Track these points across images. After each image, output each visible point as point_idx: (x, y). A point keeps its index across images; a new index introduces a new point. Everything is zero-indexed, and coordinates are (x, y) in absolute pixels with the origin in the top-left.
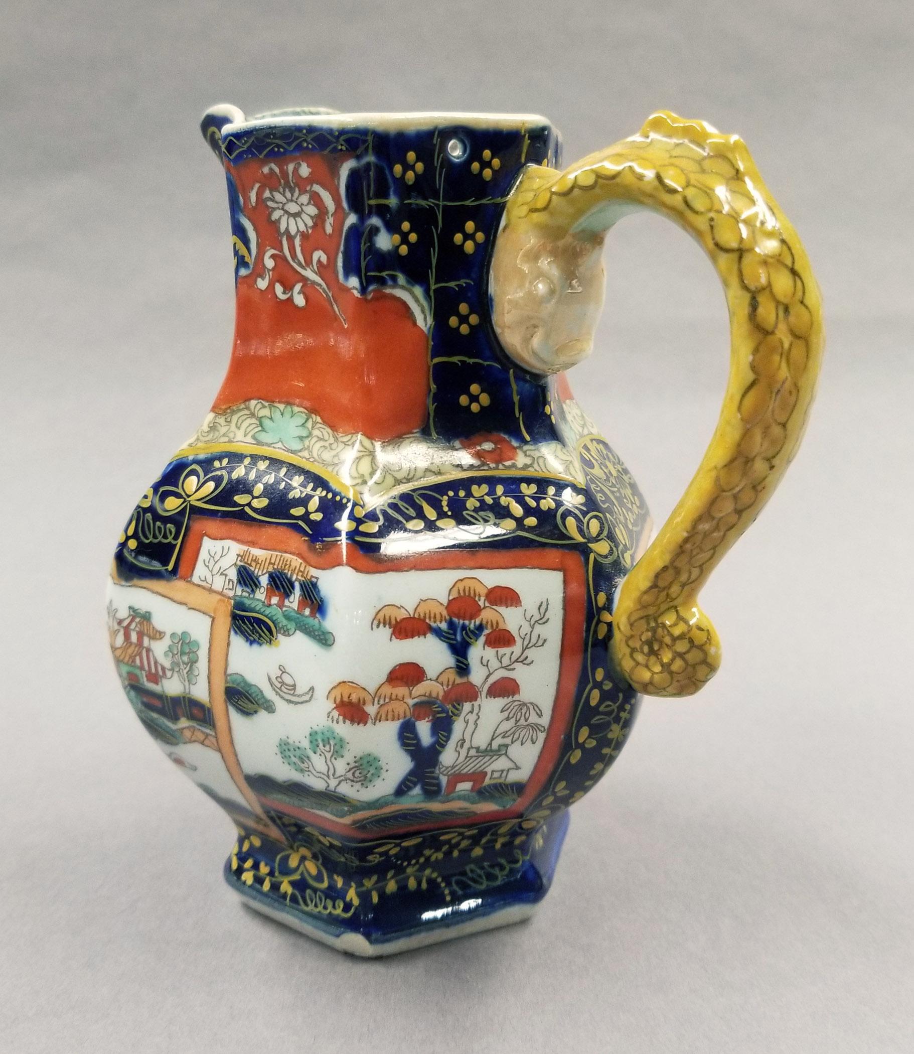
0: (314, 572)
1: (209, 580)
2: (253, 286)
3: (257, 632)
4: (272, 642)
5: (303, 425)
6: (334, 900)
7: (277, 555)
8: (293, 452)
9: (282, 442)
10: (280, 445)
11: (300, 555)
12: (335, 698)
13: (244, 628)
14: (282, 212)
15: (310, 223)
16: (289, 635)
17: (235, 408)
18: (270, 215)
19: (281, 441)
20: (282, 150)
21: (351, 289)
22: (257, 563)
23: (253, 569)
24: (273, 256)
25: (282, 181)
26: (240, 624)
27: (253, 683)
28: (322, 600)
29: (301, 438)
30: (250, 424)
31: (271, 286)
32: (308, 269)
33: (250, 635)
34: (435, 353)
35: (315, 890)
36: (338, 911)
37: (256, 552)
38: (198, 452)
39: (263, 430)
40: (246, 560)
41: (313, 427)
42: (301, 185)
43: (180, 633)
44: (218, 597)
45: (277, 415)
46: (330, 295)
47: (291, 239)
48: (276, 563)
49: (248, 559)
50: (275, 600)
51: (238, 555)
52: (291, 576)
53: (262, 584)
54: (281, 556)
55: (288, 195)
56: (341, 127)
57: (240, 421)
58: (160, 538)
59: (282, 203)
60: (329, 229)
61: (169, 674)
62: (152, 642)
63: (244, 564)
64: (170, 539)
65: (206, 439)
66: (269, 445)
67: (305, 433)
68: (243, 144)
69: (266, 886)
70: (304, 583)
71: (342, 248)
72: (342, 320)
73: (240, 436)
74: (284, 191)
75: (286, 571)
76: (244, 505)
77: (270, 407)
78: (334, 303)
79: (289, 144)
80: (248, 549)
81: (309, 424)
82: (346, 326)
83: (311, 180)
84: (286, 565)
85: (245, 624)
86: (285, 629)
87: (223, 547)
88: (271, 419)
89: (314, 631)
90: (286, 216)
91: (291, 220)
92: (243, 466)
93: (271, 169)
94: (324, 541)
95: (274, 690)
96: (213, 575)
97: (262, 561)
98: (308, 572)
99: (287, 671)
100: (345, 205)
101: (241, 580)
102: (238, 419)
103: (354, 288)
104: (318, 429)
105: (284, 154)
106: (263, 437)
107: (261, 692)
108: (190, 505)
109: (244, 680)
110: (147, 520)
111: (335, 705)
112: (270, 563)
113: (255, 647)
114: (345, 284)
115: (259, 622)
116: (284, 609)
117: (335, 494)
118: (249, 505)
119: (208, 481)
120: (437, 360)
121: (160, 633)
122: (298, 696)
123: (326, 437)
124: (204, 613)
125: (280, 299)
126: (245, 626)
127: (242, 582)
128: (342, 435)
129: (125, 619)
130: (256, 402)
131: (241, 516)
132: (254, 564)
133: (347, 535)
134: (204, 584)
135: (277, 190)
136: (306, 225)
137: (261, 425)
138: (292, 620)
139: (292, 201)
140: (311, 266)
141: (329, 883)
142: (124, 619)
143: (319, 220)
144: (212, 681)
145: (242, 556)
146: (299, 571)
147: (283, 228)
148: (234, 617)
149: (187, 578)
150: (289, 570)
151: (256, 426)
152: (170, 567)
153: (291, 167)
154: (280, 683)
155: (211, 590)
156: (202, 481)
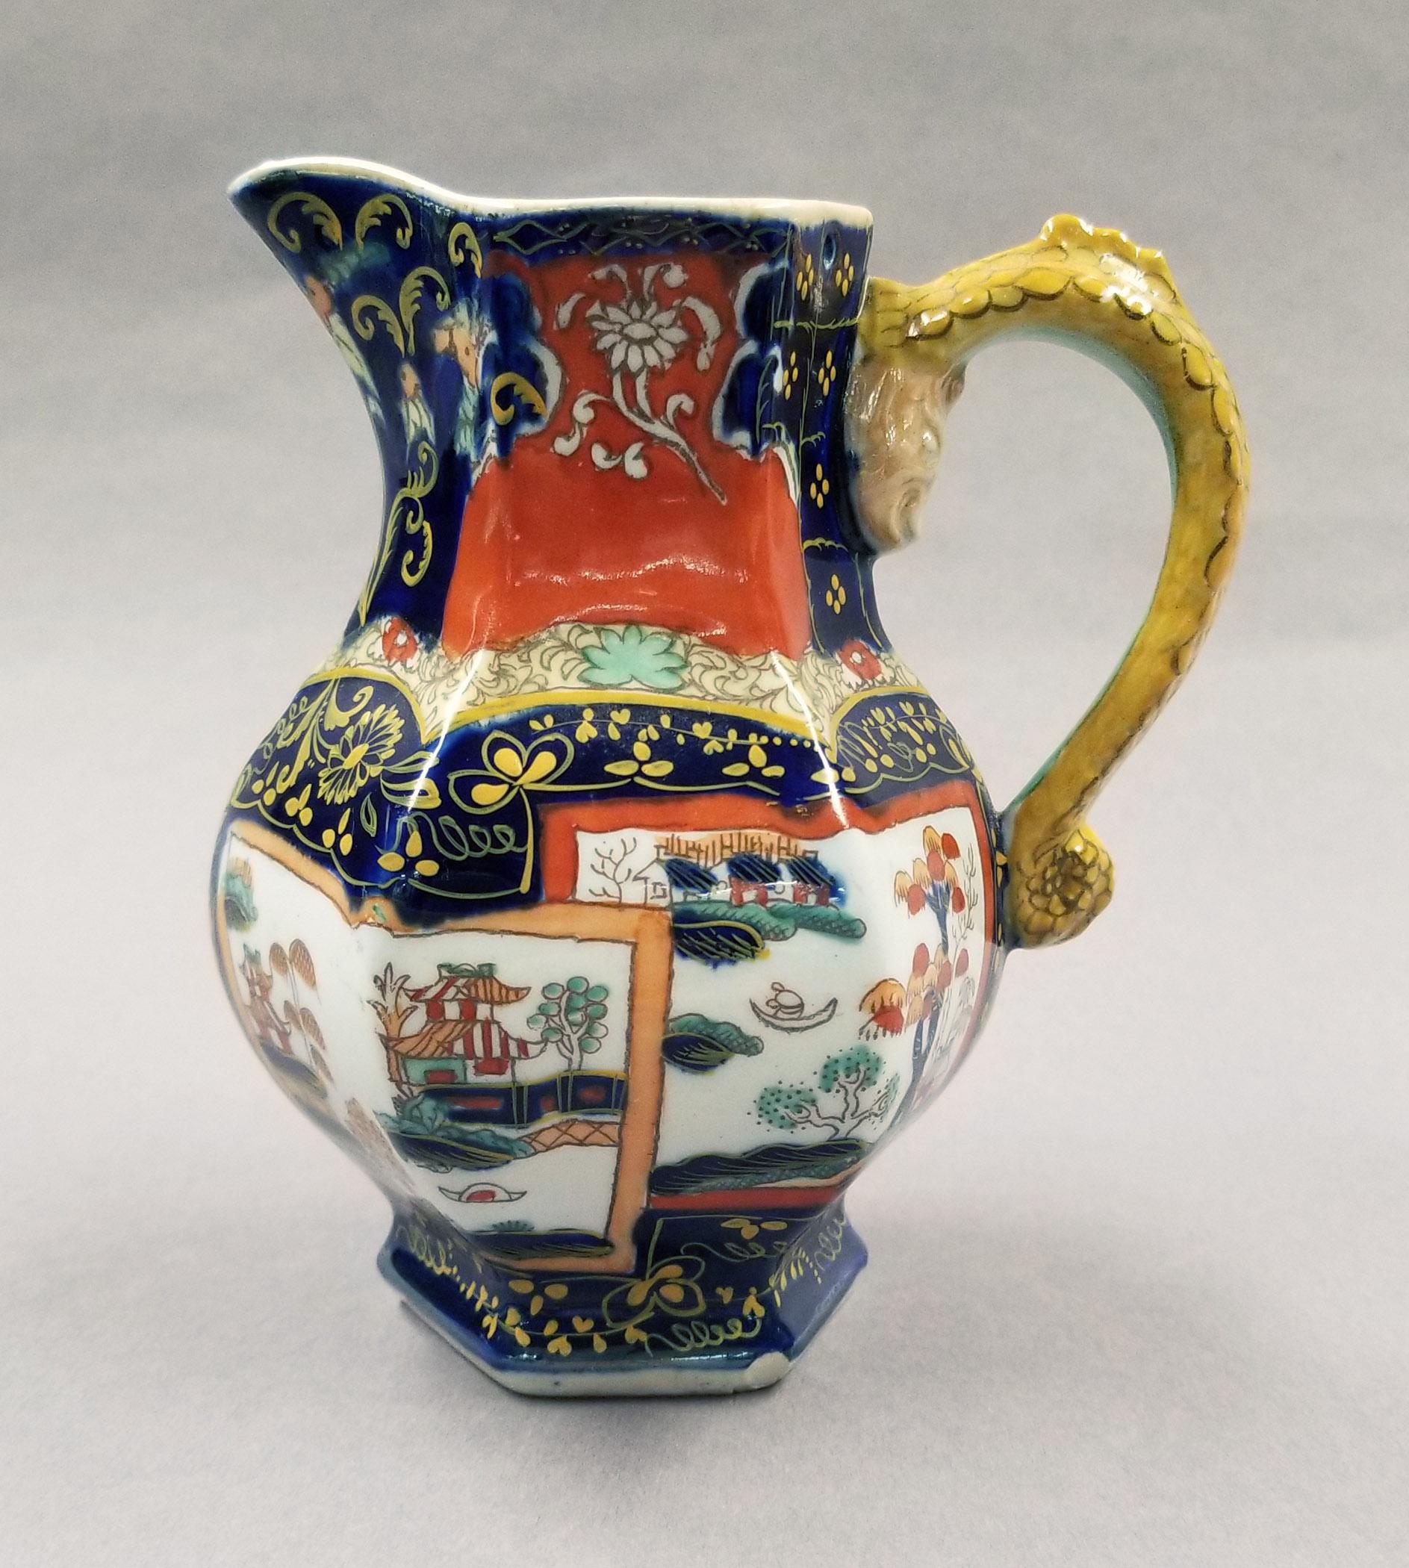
0: (805, 846)
1: (612, 890)
2: (547, 451)
3: (726, 946)
4: (756, 954)
5: (666, 651)
6: (722, 1322)
7: (731, 835)
8: (670, 691)
9: (635, 679)
10: (634, 684)
11: (771, 827)
12: (873, 1006)
13: (701, 947)
14: (618, 338)
15: (669, 353)
16: (786, 938)
17: (531, 639)
18: (595, 341)
19: (633, 678)
20: (639, 245)
21: (737, 448)
22: (699, 851)
23: (695, 861)
24: (592, 404)
25: (629, 292)
26: (693, 943)
27: (721, 1020)
28: (832, 879)
29: (672, 671)
30: (567, 661)
31: (584, 449)
32: (657, 422)
33: (713, 954)
34: (806, 536)
35: (686, 1322)
36: (738, 1334)
37: (689, 837)
38: (495, 711)
39: (594, 666)
40: (676, 850)
41: (687, 653)
42: (664, 297)
43: (564, 982)
44: (641, 911)
45: (612, 642)
46: (694, 459)
47: (629, 378)
48: (735, 843)
49: (679, 849)
50: (749, 895)
51: (658, 847)
52: (769, 856)
53: (720, 878)
54: (740, 834)
55: (635, 311)
56: (756, 217)
57: (546, 657)
58: (487, 848)
59: (621, 324)
60: (703, 362)
61: (533, 1050)
62: (496, 1008)
63: (675, 857)
64: (509, 847)
65: (499, 690)
66: (617, 687)
67: (675, 663)
68: (561, 233)
69: (600, 1345)
70: (795, 863)
71: (724, 389)
72: (717, 495)
73: (554, 679)
74: (629, 306)
75: (757, 853)
76: (631, 776)
77: (598, 632)
78: (699, 469)
79: (656, 238)
80: (673, 835)
81: (679, 649)
82: (724, 503)
83: (683, 291)
84: (753, 845)
85: (701, 940)
86: (777, 931)
87: (622, 840)
88: (603, 648)
89: (830, 923)
90: (625, 343)
91: (635, 351)
92: (585, 722)
93: (611, 275)
94: (807, 802)
95: (764, 1020)
96: (618, 884)
97: (707, 848)
98: (796, 846)
99: (787, 988)
100: (740, 327)
101: (678, 879)
102: (542, 657)
103: (742, 447)
104: (698, 653)
105: (642, 251)
106: (597, 676)
107: (738, 1029)
108: (526, 791)
109: (705, 1021)
110: (446, 826)
111: (872, 1015)
112: (723, 847)
113: (725, 969)
114: (726, 442)
115: (727, 931)
116: (769, 905)
117: (786, 739)
118: (639, 773)
119: (539, 751)
120: (808, 543)
121: (517, 991)
122: (808, 1018)
123: (720, 663)
124: (613, 941)
125: (599, 468)
126: (700, 943)
127: (680, 882)
128: (748, 657)
129: (431, 986)
130: (569, 626)
131: (632, 791)
132: (691, 853)
133: (837, 787)
134: (605, 899)
135: (615, 304)
136: (661, 356)
137: (588, 660)
138: (788, 916)
139: (640, 320)
140: (662, 418)
141: (708, 1303)
142: (428, 988)
143: (687, 352)
144: (635, 1038)
145: (666, 847)
146: (780, 848)
147: (616, 359)
148: (677, 934)
149: (567, 896)
150: (761, 851)
151: (578, 661)
152: (525, 887)
153: (650, 272)
154: (773, 1007)
155: (620, 906)
156: (526, 755)
